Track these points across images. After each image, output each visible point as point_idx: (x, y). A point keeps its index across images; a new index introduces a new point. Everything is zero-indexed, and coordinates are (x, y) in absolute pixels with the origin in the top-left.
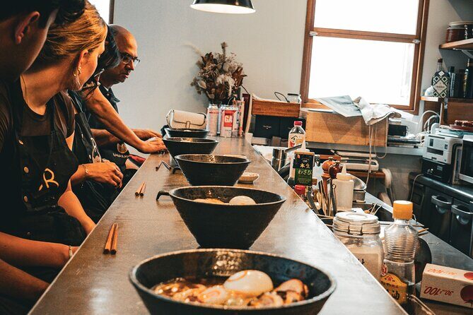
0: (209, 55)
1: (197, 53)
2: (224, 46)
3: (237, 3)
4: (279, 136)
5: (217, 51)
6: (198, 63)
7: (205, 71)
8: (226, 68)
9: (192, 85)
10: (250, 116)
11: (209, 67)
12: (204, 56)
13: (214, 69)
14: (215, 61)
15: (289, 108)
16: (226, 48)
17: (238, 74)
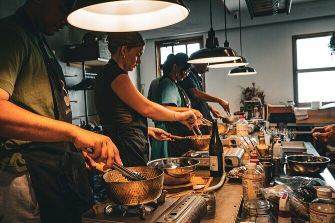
0: (248, 89)
1: (242, 88)
2: (253, 84)
3: (247, 71)
4: (282, 122)
5: (251, 86)
6: (243, 93)
7: (246, 96)
8: (255, 94)
9: (241, 102)
10: (267, 113)
11: (248, 94)
12: (245, 89)
13: (250, 95)
14: (251, 91)
15: (287, 109)
16: (255, 85)
17: (261, 96)
